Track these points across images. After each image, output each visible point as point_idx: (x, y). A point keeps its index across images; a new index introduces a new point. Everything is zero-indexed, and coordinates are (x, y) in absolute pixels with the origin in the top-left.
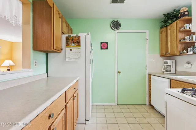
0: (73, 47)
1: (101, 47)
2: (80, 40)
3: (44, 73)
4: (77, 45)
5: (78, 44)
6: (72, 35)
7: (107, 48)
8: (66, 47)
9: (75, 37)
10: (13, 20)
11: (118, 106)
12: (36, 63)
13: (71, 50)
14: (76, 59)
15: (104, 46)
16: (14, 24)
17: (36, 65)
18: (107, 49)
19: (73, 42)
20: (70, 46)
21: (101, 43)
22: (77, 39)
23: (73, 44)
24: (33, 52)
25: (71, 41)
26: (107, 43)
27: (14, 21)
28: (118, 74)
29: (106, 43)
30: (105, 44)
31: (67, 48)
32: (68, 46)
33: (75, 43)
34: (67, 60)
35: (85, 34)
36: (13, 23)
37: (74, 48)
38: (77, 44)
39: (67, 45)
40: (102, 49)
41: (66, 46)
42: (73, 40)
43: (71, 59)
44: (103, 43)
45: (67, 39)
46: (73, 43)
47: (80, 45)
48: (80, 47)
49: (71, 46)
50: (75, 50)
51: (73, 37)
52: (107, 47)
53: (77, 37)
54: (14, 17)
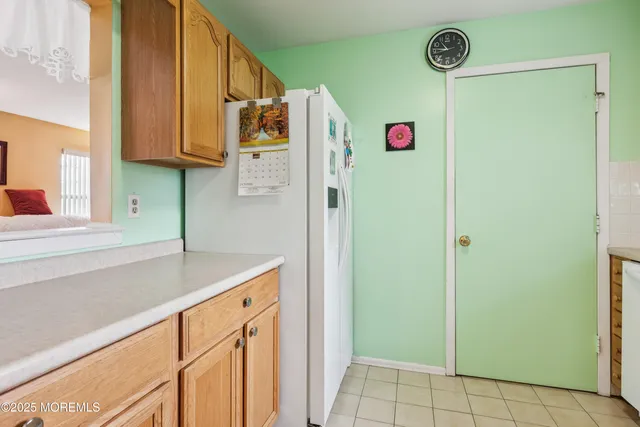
0: (264, 143)
1: (387, 141)
2: (287, 118)
3: (173, 237)
4: (277, 138)
5: (280, 133)
6: (260, 102)
7: (411, 146)
8: (241, 147)
9: (271, 108)
10: (57, 65)
11: (459, 379)
12: (135, 202)
13: (256, 156)
14: (273, 188)
15: (400, 138)
16: (60, 77)
17: (135, 211)
18: (414, 148)
19: (263, 126)
20: (253, 142)
21: (389, 127)
22: (277, 113)
23: (262, 136)
24: (123, 168)
25: (255, 121)
26: (411, 125)
27: (61, 67)
28: (459, 247)
29: (405, 124)
30: (403, 130)
31: (242, 150)
32: (247, 143)
33: (272, 128)
34: (242, 192)
35: (306, 93)
36: (57, 75)
37: (268, 148)
38: (276, 133)
39: (245, 138)
40: (389, 148)
41: (241, 141)
42: (262, 117)
43: (256, 188)
44: (393, 125)
45: (245, 117)
46: (262, 130)
47: (287, 137)
48: (288, 142)
49: (256, 142)
50: (271, 155)
51: (263, 107)
52: (413, 140)
53: (275, 107)
54: (61, 54)
